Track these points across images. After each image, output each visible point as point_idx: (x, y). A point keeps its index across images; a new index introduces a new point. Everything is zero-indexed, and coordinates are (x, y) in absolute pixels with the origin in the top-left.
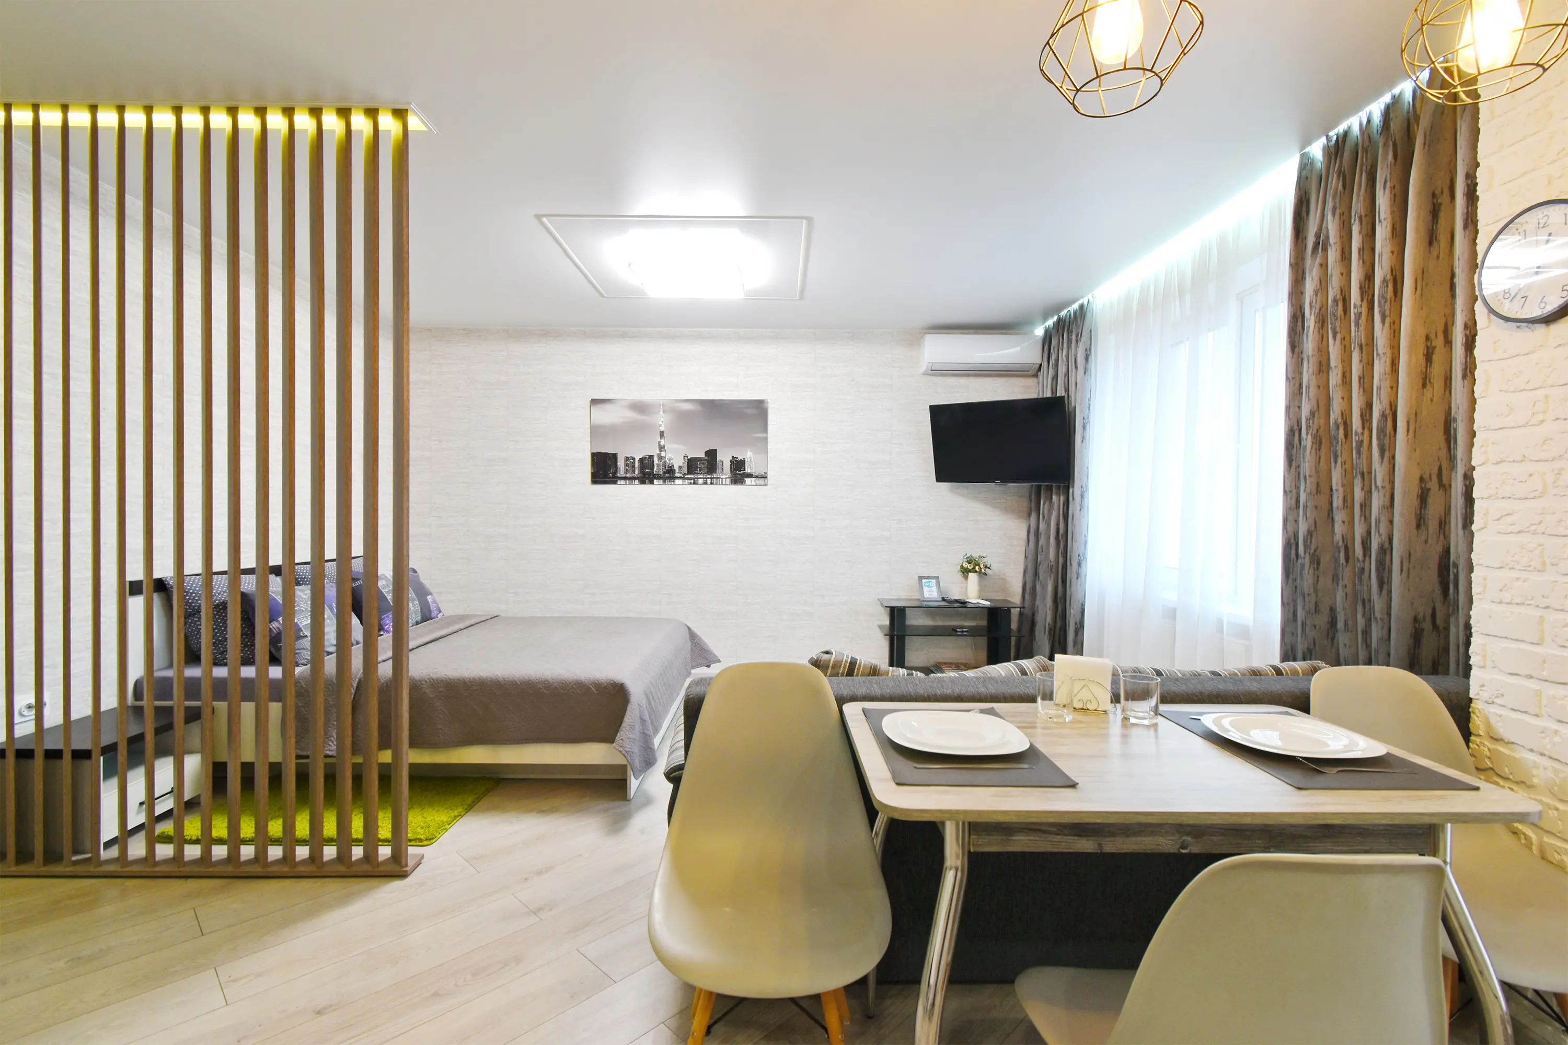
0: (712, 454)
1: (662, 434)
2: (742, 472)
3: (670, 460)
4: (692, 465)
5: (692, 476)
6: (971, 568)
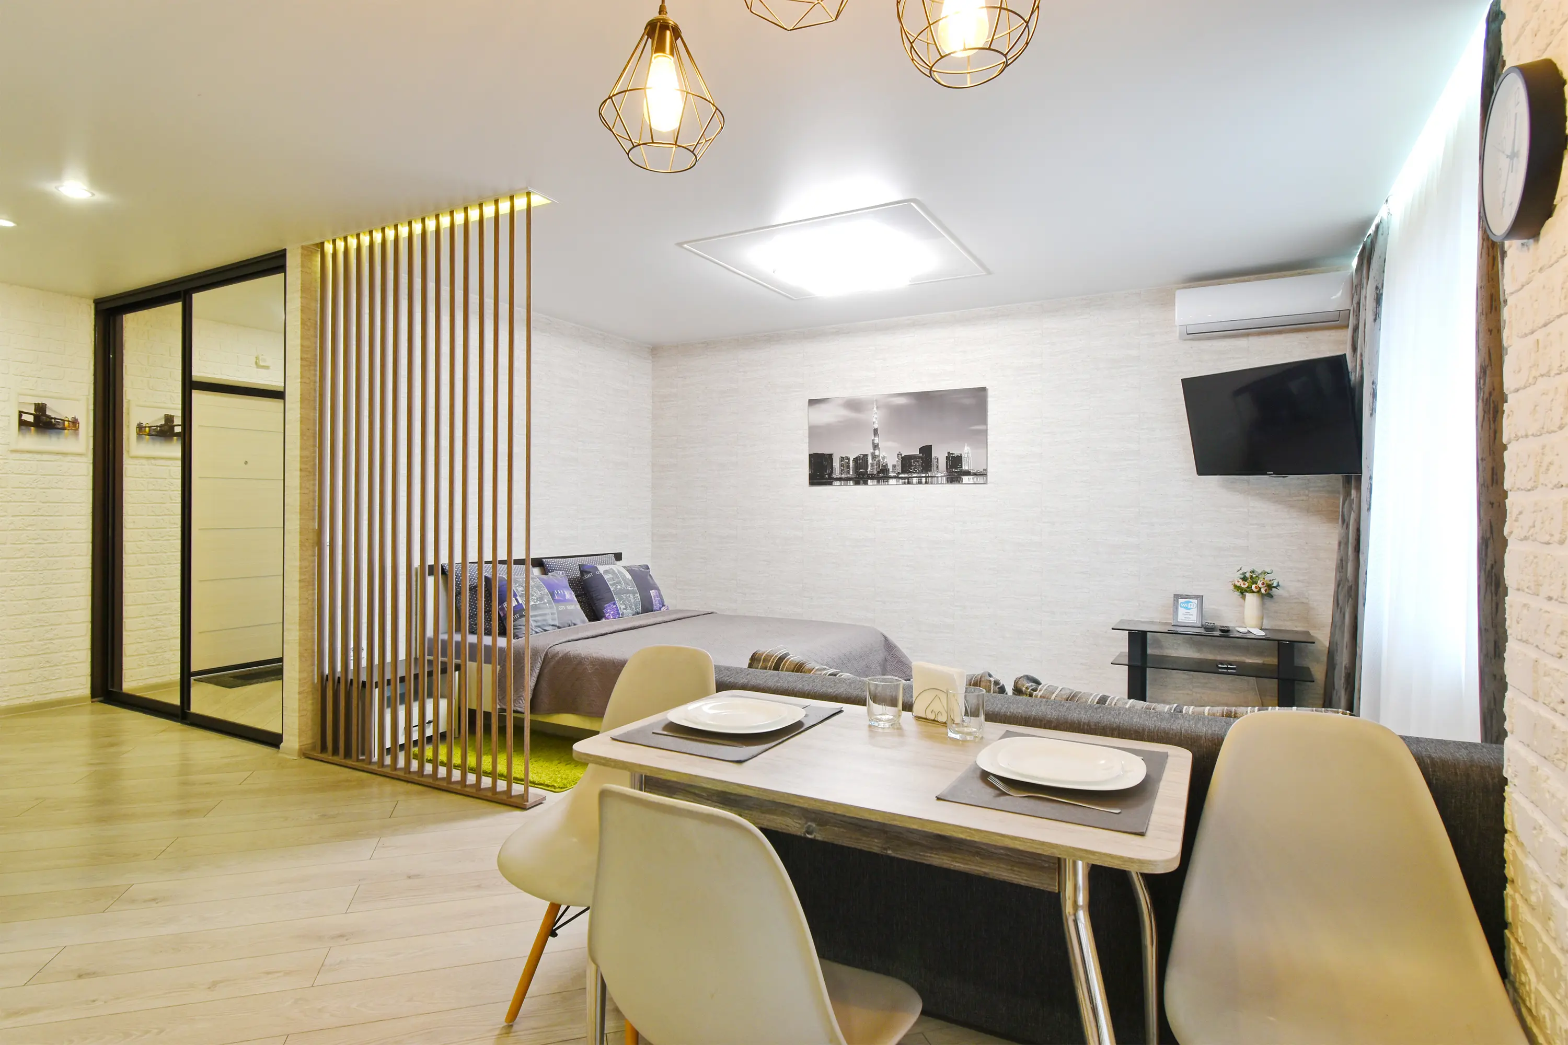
0: (926, 451)
1: (876, 432)
2: (959, 470)
3: (884, 458)
4: (907, 463)
5: (906, 475)
6: (1246, 586)
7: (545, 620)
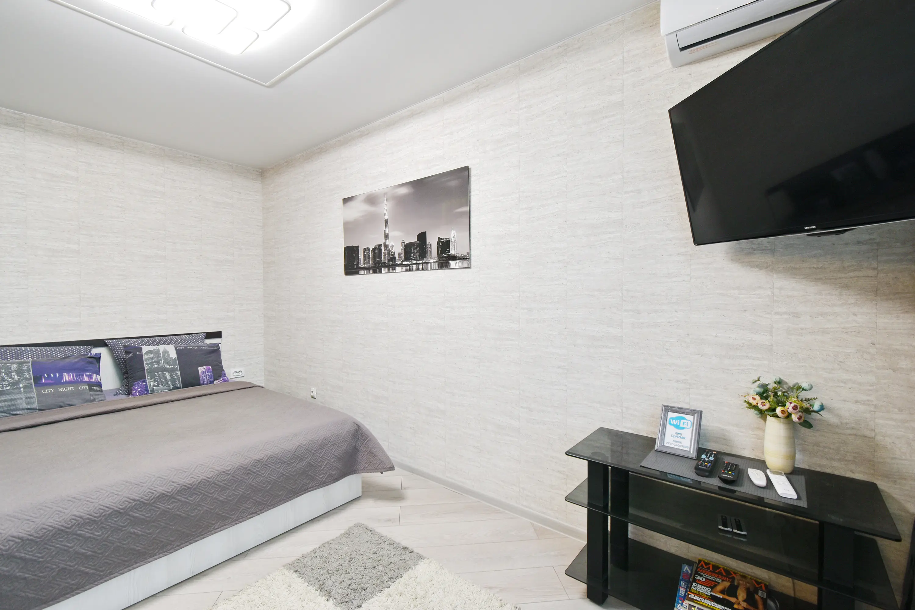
0: (422, 237)
1: (386, 223)
2: (447, 254)
4: (408, 251)
6: (767, 406)
7: (13, 405)
